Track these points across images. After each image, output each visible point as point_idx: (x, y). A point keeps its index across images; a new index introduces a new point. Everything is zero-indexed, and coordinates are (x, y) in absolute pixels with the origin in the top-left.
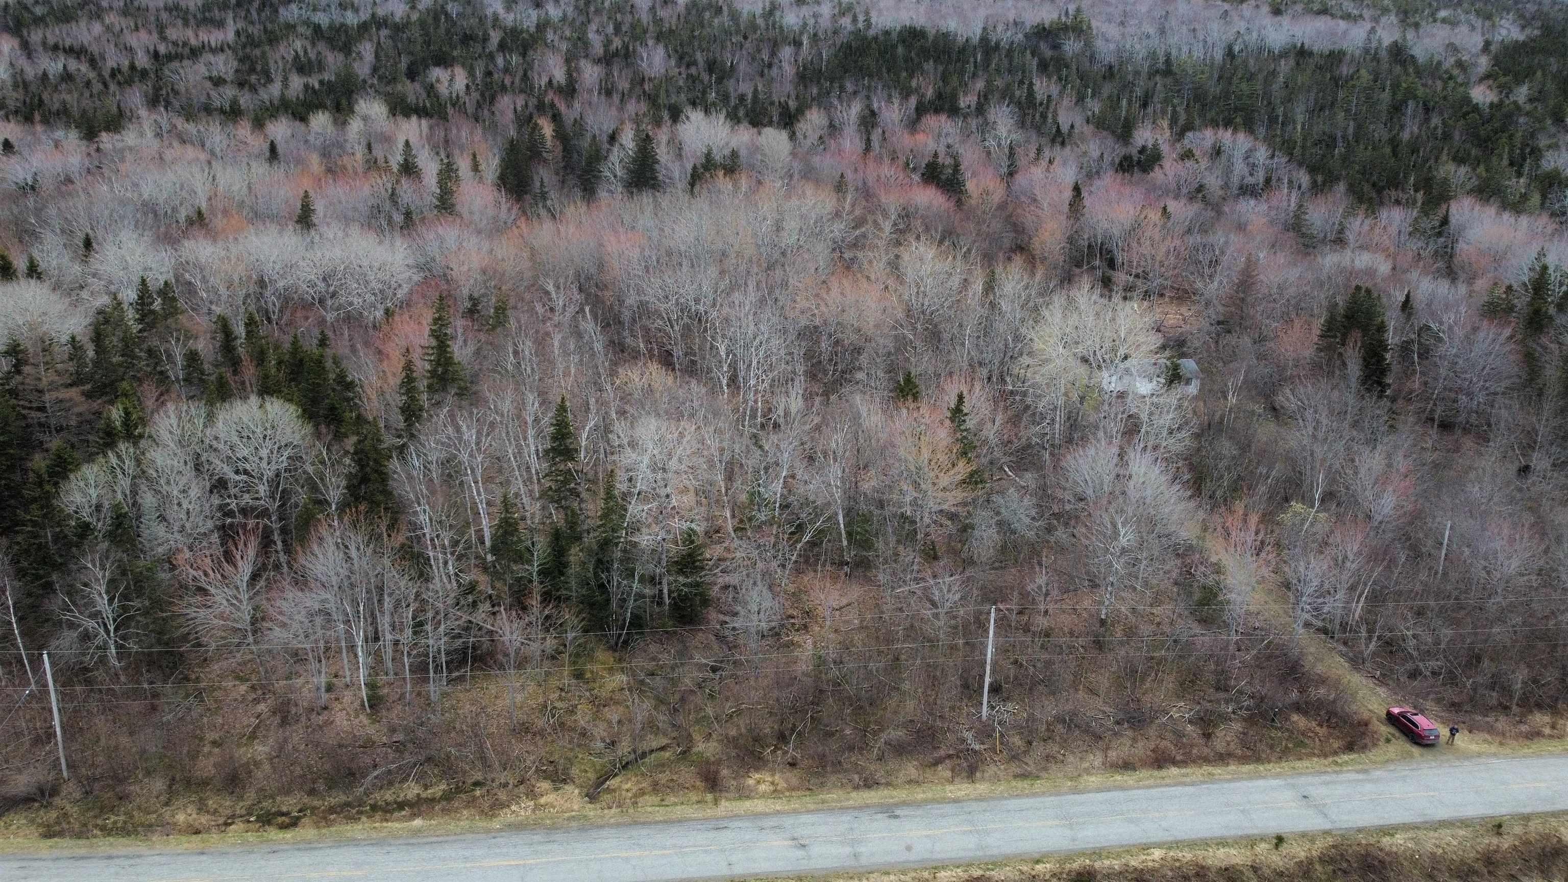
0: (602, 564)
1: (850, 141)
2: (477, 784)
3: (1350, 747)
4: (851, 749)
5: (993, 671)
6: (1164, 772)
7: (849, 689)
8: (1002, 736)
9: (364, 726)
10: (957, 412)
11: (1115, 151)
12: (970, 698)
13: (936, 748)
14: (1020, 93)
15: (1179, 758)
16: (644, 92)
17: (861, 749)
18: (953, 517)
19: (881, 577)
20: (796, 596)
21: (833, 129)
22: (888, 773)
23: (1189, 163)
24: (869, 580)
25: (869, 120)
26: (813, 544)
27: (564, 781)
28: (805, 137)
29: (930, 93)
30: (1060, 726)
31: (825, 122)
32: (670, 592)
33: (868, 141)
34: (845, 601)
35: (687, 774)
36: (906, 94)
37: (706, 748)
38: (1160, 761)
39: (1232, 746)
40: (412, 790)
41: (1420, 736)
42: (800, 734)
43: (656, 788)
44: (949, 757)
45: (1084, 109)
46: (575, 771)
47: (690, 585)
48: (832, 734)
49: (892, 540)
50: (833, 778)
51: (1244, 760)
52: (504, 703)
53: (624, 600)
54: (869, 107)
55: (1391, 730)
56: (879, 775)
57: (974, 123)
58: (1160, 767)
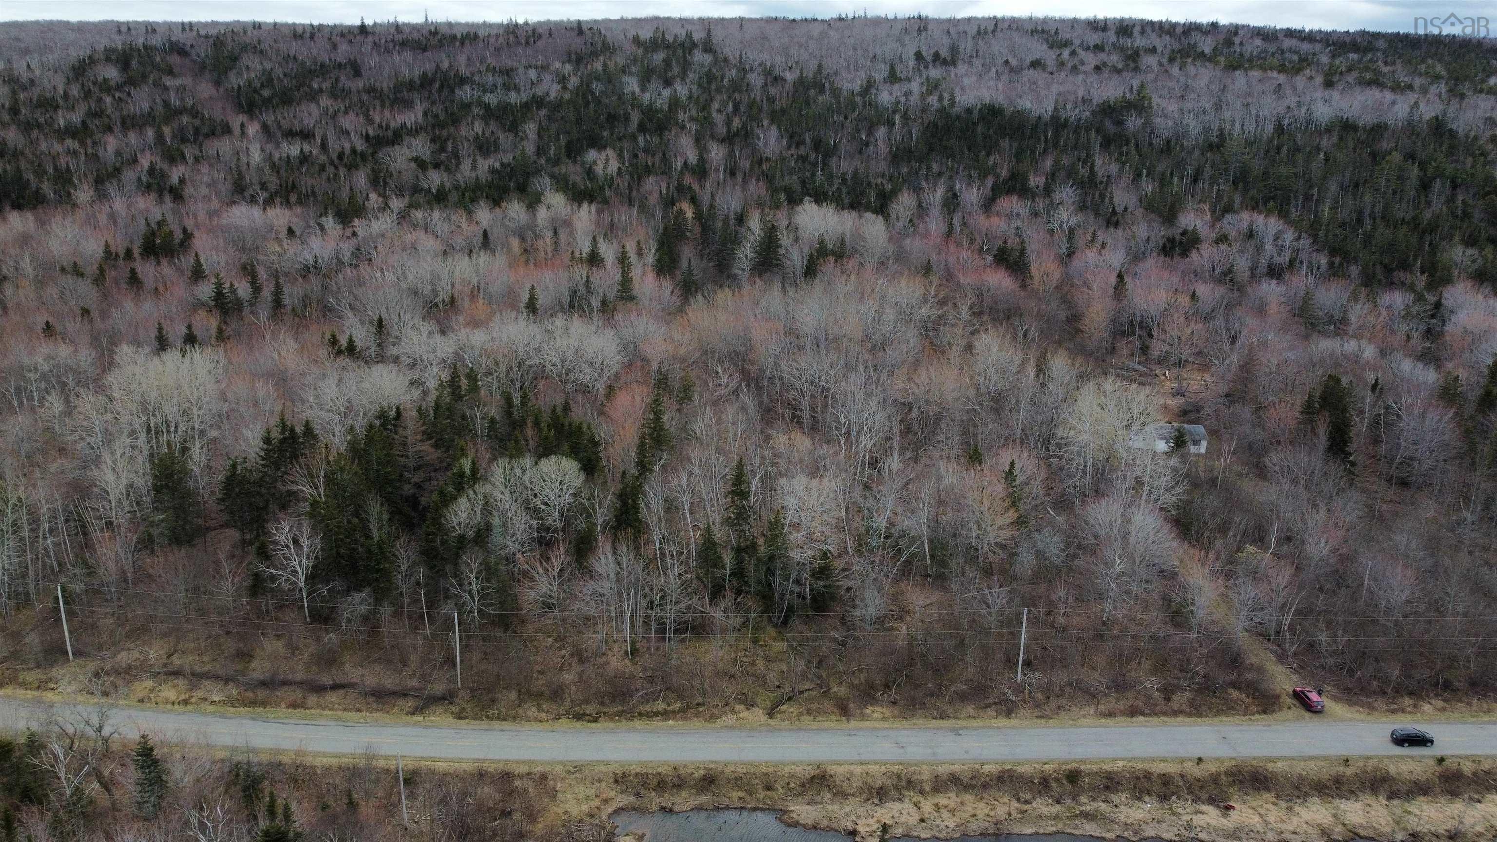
0: (770, 571)
1: (935, 224)
2: (698, 704)
3: (1264, 712)
4: (932, 695)
5: (1026, 651)
6: (1134, 719)
7: (932, 659)
8: (1030, 692)
9: (627, 666)
10: (1010, 474)
11: (1160, 233)
12: (1011, 668)
13: (986, 698)
14: (1083, 172)
15: (1147, 712)
16: (763, 172)
17: (938, 696)
18: (1003, 547)
19: (953, 586)
20: (895, 597)
21: (922, 209)
22: (956, 711)
23: (1223, 247)
24: (944, 588)
25: (952, 202)
26: (908, 562)
27: (752, 705)
28: (898, 219)
29: (1004, 173)
30: (1068, 688)
31: (915, 203)
32: (812, 590)
33: (951, 225)
34: (928, 602)
35: (827, 705)
36: (983, 176)
37: (840, 690)
38: (1133, 712)
39: (1184, 707)
40: (660, 706)
41: (1311, 706)
42: (899, 685)
43: (809, 712)
44: (995, 703)
45: (1138, 188)
46: (758, 700)
47: (824, 586)
48: (920, 686)
49: (962, 561)
50: (920, 712)
51: (1190, 715)
52: (710, 657)
53: (784, 595)
54: (951, 188)
55: (1294, 702)
56: (950, 711)
57: (1041, 203)
58: (1132, 716)
